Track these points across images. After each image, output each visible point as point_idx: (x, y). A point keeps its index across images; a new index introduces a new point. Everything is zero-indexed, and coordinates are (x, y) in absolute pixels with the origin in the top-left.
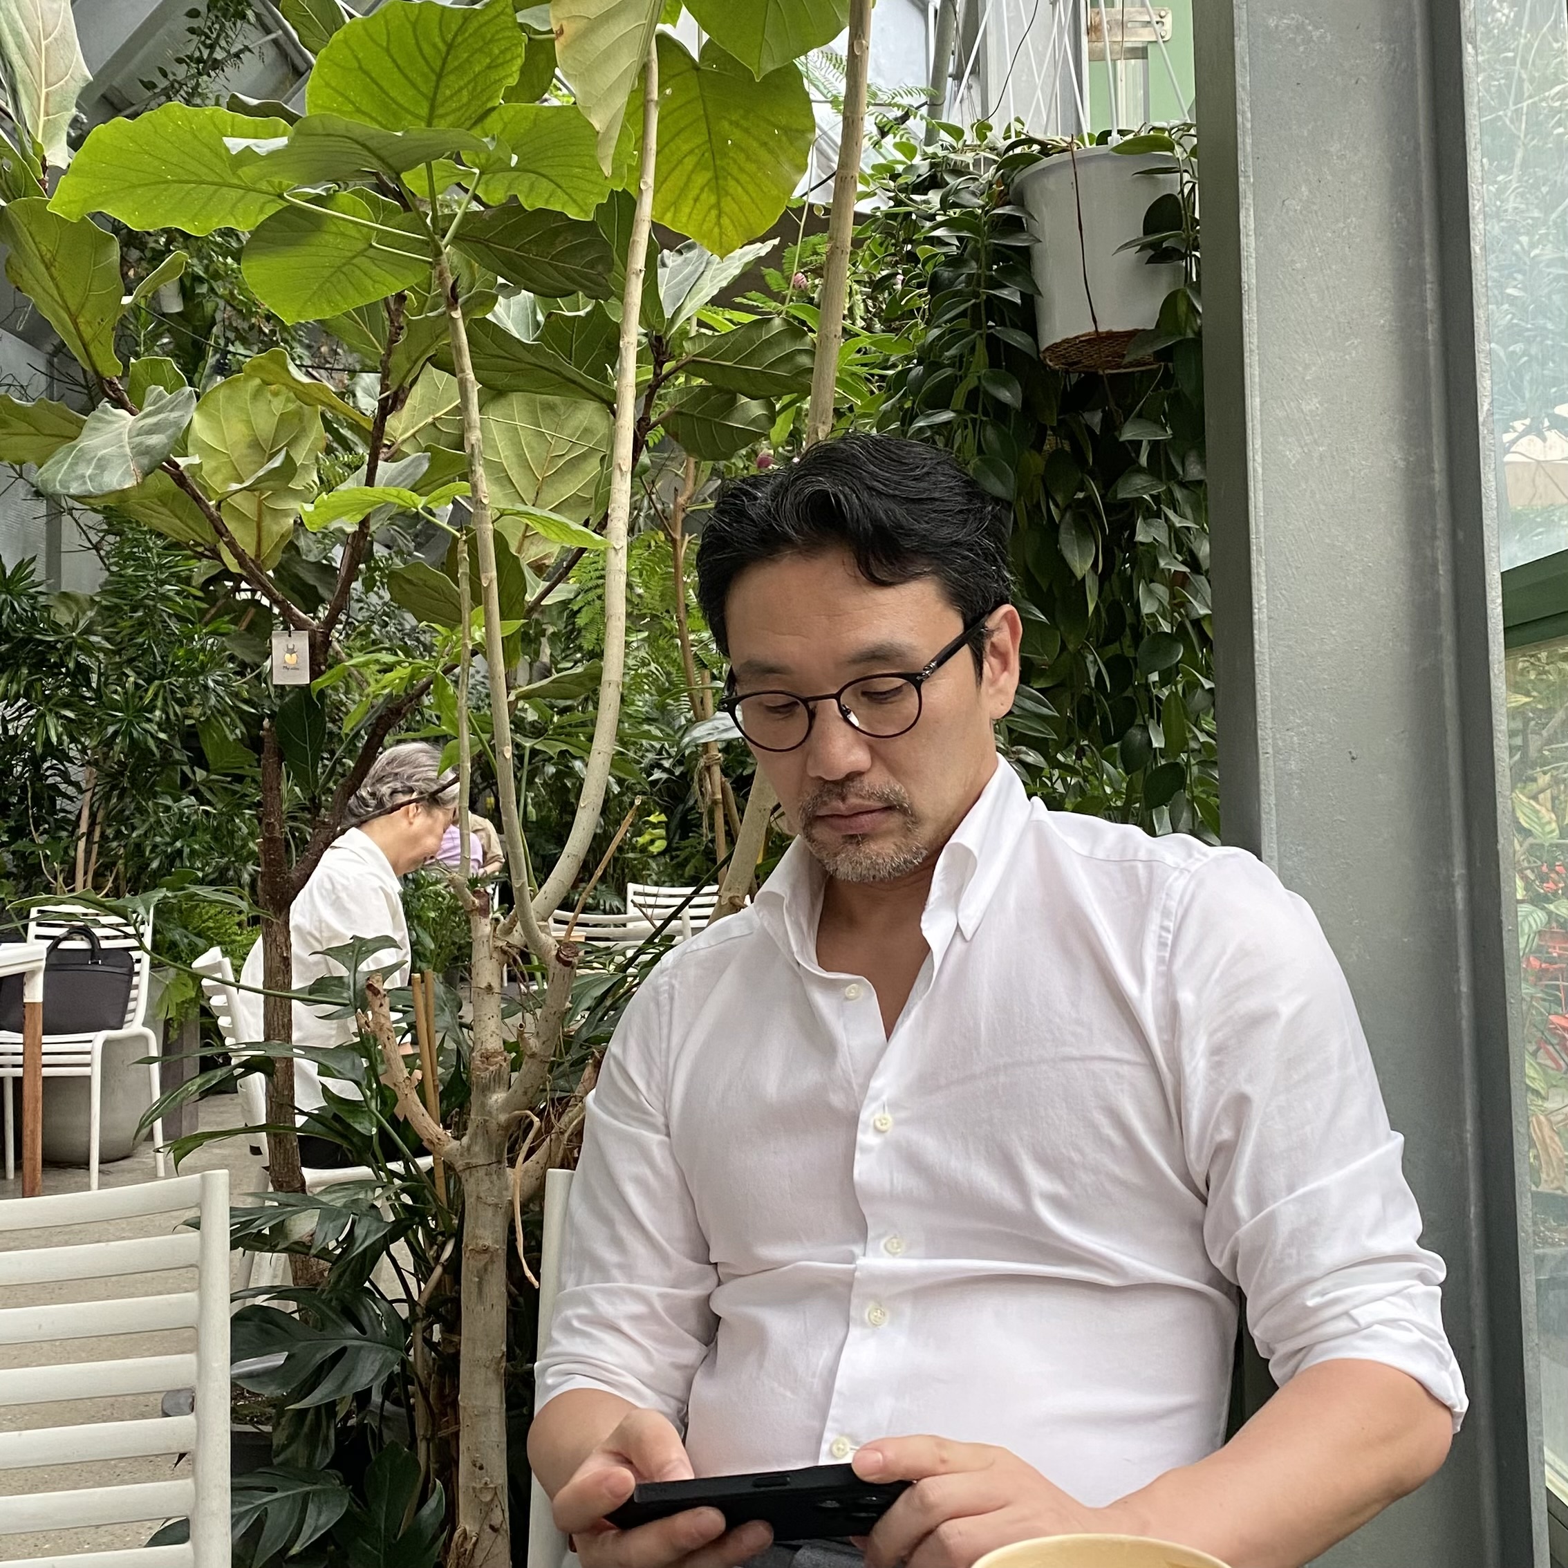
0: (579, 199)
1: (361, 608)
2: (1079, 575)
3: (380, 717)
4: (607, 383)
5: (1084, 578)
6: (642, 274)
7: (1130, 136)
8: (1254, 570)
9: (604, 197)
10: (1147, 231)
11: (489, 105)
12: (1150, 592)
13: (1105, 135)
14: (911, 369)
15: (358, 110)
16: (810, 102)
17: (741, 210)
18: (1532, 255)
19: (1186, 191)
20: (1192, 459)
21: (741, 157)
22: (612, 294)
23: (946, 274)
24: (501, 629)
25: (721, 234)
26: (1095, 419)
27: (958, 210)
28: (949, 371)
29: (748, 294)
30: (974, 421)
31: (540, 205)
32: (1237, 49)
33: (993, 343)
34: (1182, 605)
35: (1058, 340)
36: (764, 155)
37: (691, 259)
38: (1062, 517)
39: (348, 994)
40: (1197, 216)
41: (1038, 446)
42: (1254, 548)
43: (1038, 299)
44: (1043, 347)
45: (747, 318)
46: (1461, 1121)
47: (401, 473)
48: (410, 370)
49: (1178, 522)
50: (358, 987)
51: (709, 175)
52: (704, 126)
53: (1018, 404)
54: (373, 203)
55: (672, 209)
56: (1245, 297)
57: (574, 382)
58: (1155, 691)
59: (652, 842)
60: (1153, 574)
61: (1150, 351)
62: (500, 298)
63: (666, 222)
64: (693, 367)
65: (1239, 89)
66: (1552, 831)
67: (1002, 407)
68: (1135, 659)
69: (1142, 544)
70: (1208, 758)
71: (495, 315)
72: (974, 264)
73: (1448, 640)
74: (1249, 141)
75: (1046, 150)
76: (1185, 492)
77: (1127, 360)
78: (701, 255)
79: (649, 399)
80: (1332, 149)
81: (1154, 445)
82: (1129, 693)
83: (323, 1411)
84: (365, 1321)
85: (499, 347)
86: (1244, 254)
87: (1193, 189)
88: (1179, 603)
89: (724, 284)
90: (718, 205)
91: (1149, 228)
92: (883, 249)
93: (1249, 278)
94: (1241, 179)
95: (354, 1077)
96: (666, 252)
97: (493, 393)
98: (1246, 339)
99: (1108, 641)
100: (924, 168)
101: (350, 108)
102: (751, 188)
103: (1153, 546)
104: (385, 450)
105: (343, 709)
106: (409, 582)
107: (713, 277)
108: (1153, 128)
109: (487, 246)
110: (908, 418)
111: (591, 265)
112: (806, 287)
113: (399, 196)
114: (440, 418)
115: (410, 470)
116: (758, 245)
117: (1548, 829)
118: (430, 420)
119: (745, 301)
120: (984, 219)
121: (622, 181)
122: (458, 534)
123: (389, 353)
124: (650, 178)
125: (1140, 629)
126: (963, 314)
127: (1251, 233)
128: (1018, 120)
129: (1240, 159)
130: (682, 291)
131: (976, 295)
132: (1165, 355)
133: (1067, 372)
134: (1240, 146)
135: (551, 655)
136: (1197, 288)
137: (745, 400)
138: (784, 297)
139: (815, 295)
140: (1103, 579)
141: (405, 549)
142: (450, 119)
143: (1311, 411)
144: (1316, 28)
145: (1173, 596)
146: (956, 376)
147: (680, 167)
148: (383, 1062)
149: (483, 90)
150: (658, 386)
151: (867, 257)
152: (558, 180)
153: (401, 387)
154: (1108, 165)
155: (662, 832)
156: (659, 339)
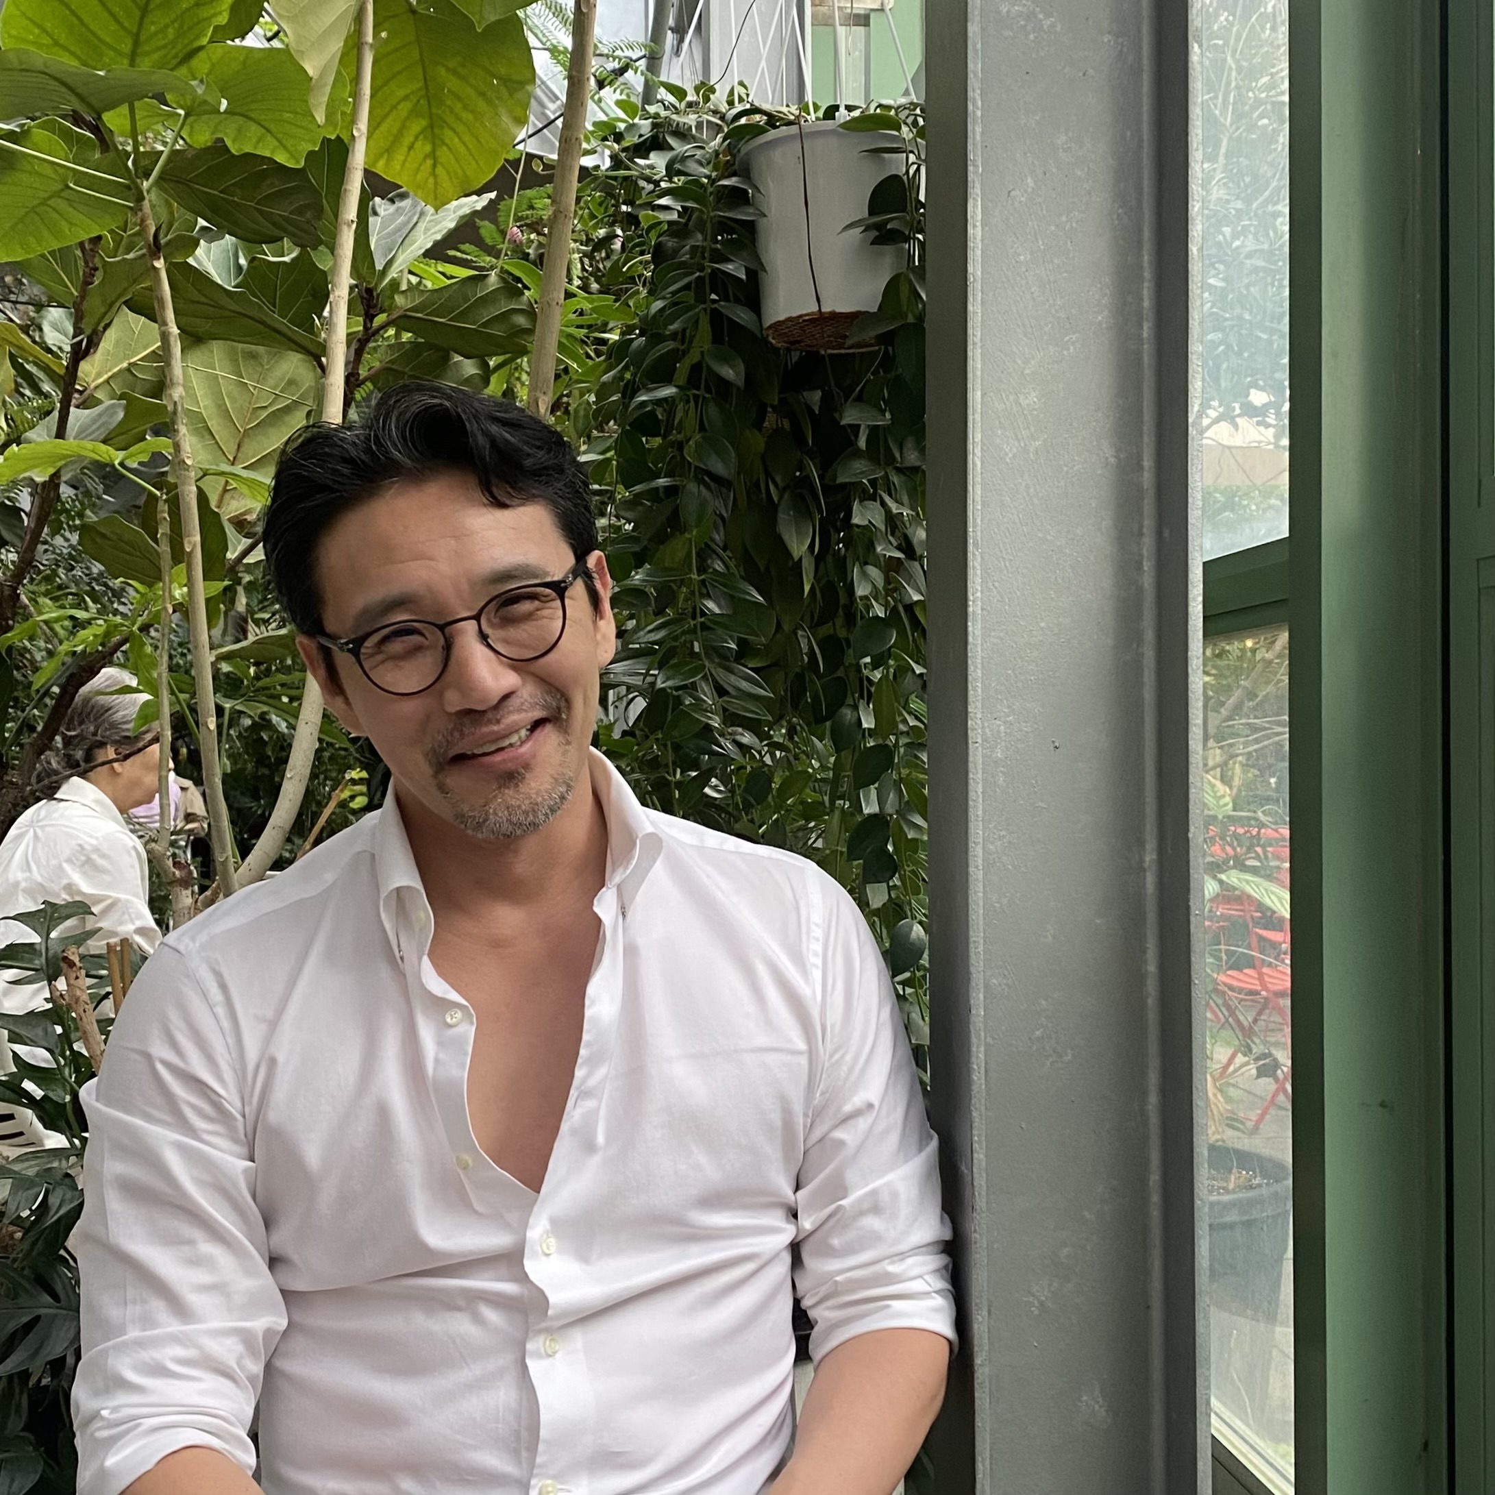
0: (289, 146)
1: (46, 551)
2: (796, 555)
3: (72, 675)
4: (313, 333)
5: (800, 559)
6: (354, 226)
7: (856, 113)
8: (970, 564)
9: (315, 145)
10: (872, 212)
11: (196, 44)
12: (864, 575)
13: (831, 112)
14: (633, 340)
15: (56, 43)
16: (529, 49)
17: (457, 160)
18: (1234, 245)
19: (911, 172)
20: (910, 443)
21: (458, 107)
22: (321, 242)
23: (670, 243)
24: (203, 590)
25: (436, 184)
26: (815, 397)
27: (682, 178)
28: (670, 345)
29: (462, 247)
30: (696, 397)
31: (247, 150)
32: (970, 34)
33: (717, 318)
34: (895, 590)
35: (782, 318)
36: (481, 105)
37: (403, 209)
38: (781, 497)
39: (39, 962)
40: (922, 198)
41: (758, 425)
42: (970, 541)
43: (761, 274)
44: (767, 324)
45: (464, 273)
46: (1144, 1094)
47: (94, 421)
48: (105, 314)
49: (894, 508)
50: (51, 953)
51: (424, 123)
52: (420, 71)
53: (740, 382)
54: (67, 135)
55: (386, 156)
56: (970, 289)
57: (279, 332)
58: (865, 672)
59: (352, 798)
60: (868, 556)
61: (873, 334)
62: (202, 242)
63: (379, 169)
64: (403, 321)
65: (971, 76)
66: (1226, 805)
67: (724, 384)
68: (848, 641)
69: (858, 526)
70: (917, 741)
71: (196, 259)
72: (700, 237)
73: (1149, 635)
74: (978, 129)
75: (773, 120)
76: (903, 478)
77: (849, 342)
78: (414, 206)
79: (359, 353)
80: (1059, 142)
81: (874, 431)
82: (840, 673)
83: (16, 1380)
84: (59, 1288)
85: (199, 291)
86: (970, 244)
87: (918, 170)
88: (892, 588)
89: (439, 237)
90: (433, 155)
91: (874, 207)
92: (602, 210)
93: (975, 269)
94: (970, 168)
95: (46, 1045)
96: (377, 199)
97: (193, 339)
98: (970, 332)
99: (821, 622)
100: (645, 126)
101: (47, 40)
102: (466, 138)
103: (868, 529)
104: (76, 395)
105: (28, 656)
106: (104, 536)
107: (427, 230)
108: (880, 106)
109: (189, 187)
110: (630, 391)
111: (300, 211)
112: (521, 242)
113: (96, 129)
114: (134, 364)
115: (104, 419)
116: (474, 197)
117: (1222, 802)
118: (125, 365)
119: (459, 254)
120: (710, 189)
121: (335, 129)
122: (158, 493)
123: (83, 296)
124: (363, 125)
125: (852, 611)
126: (687, 287)
127: (978, 224)
128: (741, 84)
129: (970, 147)
130: (394, 242)
131: (702, 269)
132: (886, 339)
133: (788, 350)
134: (970, 134)
135: (248, 605)
136: (921, 272)
137: (457, 358)
138: (500, 251)
139: (531, 251)
140: (819, 560)
141: (94, 492)
142: (156, 56)
143: (1028, 405)
144: (1047, 16)
145: (887, 581)
146: (678, 350)
147: (395, 112)
148: (77, 1029)
149: (190, 29)
150: (367, 341)
151: (586, 216)
152: (267, 124)
153: (95, 332)
154: (834, 142)
155: (363, 788)
156: (369, 291)
